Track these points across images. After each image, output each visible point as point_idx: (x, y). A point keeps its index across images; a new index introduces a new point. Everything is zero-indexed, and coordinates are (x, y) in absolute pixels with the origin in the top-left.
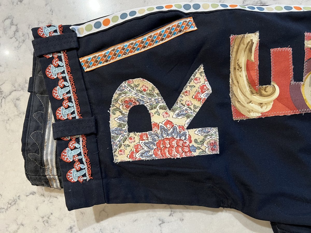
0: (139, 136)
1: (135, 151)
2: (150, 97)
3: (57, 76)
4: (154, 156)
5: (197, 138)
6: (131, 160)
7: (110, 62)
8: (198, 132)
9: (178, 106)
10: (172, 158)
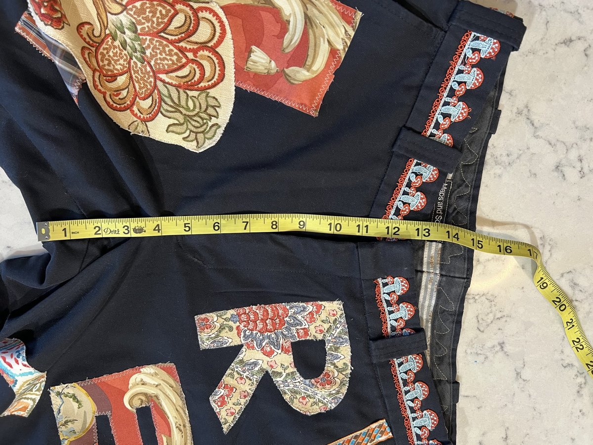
0: (310, 335)
1: (315, 314)
2: (296, 389)
3: (424, 413)
4: (288, 307)
5: (229, 333)
6: (320, 303)
7: (351, 435)
8: (227, 341)
9: (255, 376)
10: (263, 305)
